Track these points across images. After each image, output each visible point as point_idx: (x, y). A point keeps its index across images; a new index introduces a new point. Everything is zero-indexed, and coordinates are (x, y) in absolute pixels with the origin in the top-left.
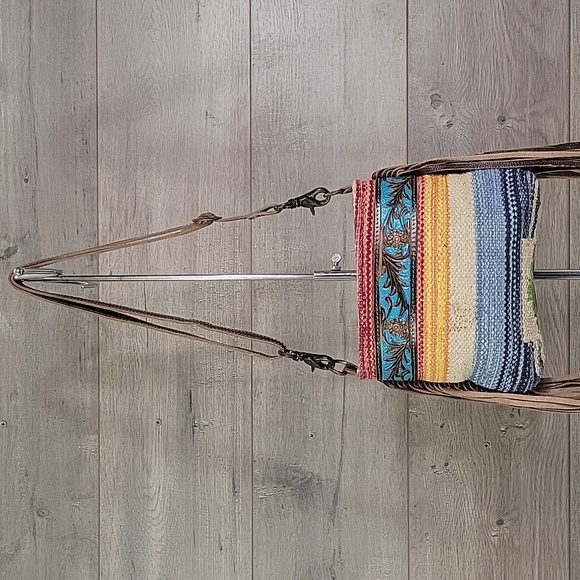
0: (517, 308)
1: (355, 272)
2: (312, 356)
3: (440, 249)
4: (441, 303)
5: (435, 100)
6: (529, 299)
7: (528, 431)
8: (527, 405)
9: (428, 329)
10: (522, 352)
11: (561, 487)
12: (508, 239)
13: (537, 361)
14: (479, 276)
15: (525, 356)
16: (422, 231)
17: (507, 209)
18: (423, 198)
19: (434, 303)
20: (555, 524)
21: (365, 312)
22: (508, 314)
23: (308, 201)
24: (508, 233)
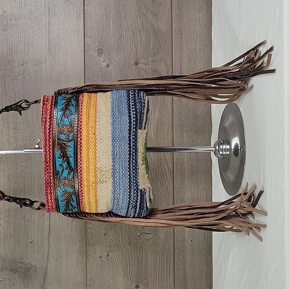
0: (136, 169)
1: (42, 149)
2: (20, 199)
3: (91, 136)
4: (92, 167)
5: (100, 52)
6: (143, 164)
7: (152, 235)
8: (143, 224)
9: (85, 183)
10: (139, 194)
11: (170, 265)
12: (130, 130)
13: (148, 200)
14: (113, 151)
15: (141, 198)
16: (81, 125)
17: (130, 113)
18: (82, 106)
19: (88, 167)
20: (167, 286)
21: (48, 173)
22: (130, 173)
23: (17, 107)
24: (130, 127)
